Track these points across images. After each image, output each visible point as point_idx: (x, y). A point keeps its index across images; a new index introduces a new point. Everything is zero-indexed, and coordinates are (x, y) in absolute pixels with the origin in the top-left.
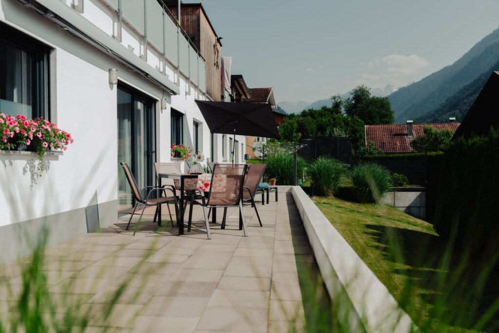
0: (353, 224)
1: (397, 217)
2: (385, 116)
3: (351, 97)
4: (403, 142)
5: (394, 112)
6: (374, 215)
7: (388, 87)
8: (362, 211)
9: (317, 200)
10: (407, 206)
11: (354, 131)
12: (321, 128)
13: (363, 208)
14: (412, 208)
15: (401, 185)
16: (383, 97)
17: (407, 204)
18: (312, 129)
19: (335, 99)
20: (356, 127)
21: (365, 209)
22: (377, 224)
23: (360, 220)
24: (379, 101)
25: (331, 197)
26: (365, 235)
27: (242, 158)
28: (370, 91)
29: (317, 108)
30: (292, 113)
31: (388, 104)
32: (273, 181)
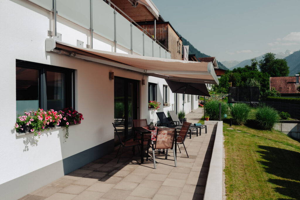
0: (252, 145)
1: (281, 140)
2: (284, 70)
3: (263, 59)
4: (293, 87)
5: (289, 67)
6: (266, 138)
7: (287, 51)
8: (259, 135)
9: (234, 128)
10: (289, 131)
11: (264, 80)
12: (244, 79)
13: (261, 133)
14: (292, 133)
15: (286, 119)
16: (282, 59)
17: (289, 130)
18: (238, 80)
19: (253, 61)
20: (265, 78)
21: (262, 134)
22: (267, 145)
23: (257, 142)
24: (280, 61)
25: (243, 126)
26: (258, 153)
27: (196, 98)
28: (275, 56)
29: (243, 66)
31: (286, 63)
32: (207, 118)
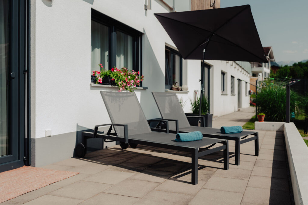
27: (246, 94)
30: (286, 64)
32: (261, 117)
